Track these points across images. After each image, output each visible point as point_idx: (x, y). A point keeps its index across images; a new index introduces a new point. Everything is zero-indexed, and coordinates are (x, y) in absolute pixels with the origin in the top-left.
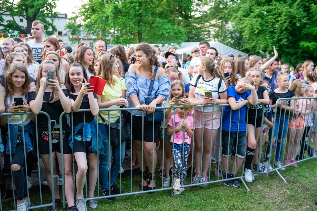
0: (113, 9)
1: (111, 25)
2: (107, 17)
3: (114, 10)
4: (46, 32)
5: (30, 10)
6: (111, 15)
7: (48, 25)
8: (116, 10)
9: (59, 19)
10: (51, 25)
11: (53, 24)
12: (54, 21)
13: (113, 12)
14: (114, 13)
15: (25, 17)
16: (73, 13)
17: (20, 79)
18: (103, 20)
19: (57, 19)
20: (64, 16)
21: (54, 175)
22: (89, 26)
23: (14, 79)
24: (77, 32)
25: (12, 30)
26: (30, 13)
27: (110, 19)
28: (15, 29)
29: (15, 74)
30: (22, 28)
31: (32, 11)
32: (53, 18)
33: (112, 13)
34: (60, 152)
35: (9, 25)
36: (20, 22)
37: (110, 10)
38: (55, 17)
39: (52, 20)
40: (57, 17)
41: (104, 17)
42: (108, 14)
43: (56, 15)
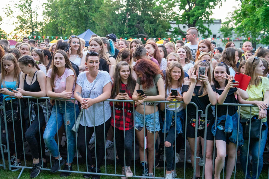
0: (263, 12)
1: (261, 27)
2: (258, 20)
3: (265, 13)
4: (203, 35)
5: (191, 19)
6: (262, 18)
7: (204, 30)
8: (267, 12)
9: (214, 25)
10: (207, 29)
11: (209, 28)
12: (210, 26)
13: (264, 14)
14: (265, 16)
15: (188, 24)
16: (226, 19)
17: (177, 74)
18: (254, 23)
19: (212, 24)
20: (218, 22)
21: (197, 156)
22: (239, 29)
23: (173, 74)
24: (229, 35)
25: (177, 35)
26: (191, 21)
27: (260, 21)
28: (179, 34)
29: (173, 70)
30: (185, 33)
31: (192, 20)
32: (209, 24)
33: (263, 16)
34: (204, 138)
35: (175, 31)
36: (183, 28)
37: (261, 13)
38: (211, 23)
39: (209, 26)
40: (213, 23)
41: (255, 19)
42: (258, 17)
43: (212, 21)
